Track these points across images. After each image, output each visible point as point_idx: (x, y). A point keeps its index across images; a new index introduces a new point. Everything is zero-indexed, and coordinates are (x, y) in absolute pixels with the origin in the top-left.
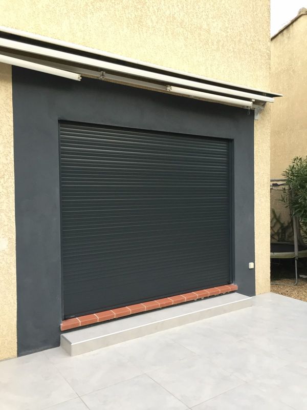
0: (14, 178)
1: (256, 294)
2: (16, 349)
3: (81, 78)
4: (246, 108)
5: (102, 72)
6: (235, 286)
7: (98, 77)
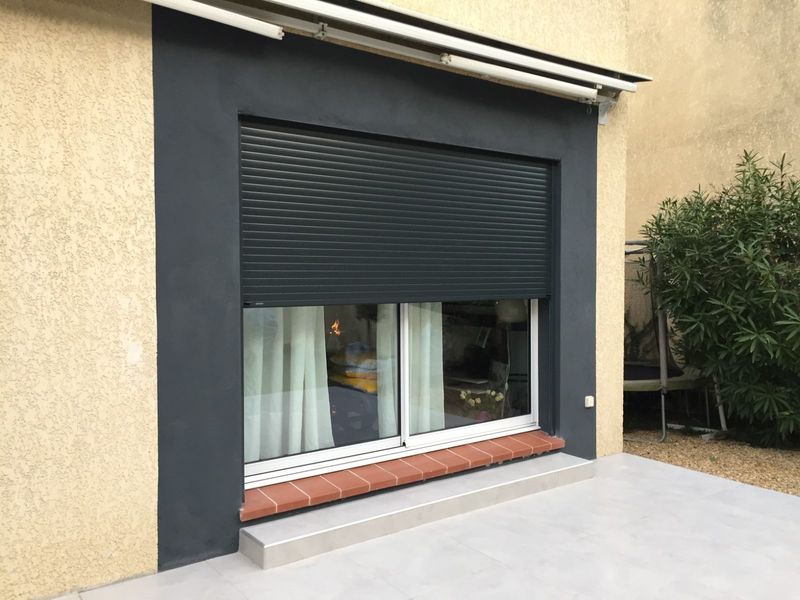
0: (154, 224)
2: (156, 556)
3: (283, 34)
4: (584, 102)
5: (322, 23)
6: (558, 440)
7: (313, 34)
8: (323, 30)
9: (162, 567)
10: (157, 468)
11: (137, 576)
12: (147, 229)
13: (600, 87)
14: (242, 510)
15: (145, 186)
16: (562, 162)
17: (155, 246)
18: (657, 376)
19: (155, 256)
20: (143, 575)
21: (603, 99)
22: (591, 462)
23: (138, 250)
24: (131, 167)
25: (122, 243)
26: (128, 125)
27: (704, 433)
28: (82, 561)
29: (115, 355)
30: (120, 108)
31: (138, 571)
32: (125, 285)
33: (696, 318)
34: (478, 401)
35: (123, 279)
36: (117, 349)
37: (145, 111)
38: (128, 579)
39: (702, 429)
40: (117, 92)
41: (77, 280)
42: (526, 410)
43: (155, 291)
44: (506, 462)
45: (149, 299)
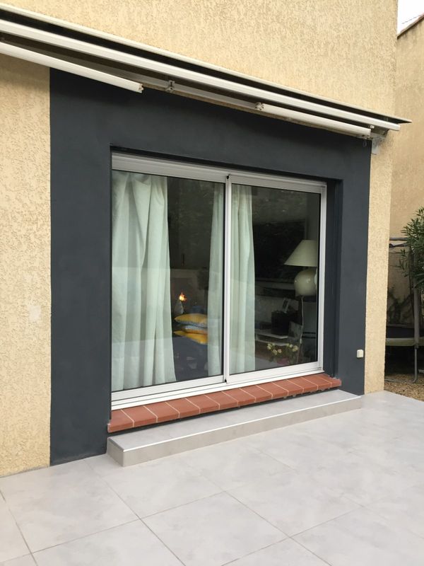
1: (365, 392)
2: (49, 455)
4: (361, 137)
5: (171, 81)
6: (337, 381)
7: (164, 88)
8: (171, 86)
9: (53, 462)
10: (50, 394)
11: (35, 469)
12: (45, 227)
13: (373, 127)
14: (109, 424)
16: (344, 181)
17: (50, 239)
18: (412, 335)
19: (50, 246)
20: (39, 468)
21: (375, 136)
22: (360, 397)
23: (38, 242)
24: (34, 183)
25: (27, 237)
26: (32, 153)
29: (22, 315)
30: (26, 141)
31: (36, 465)
32: (29, 266)
34: (280, 351)
35: (28, 262)
36: (23, 311)
37: (45, 144)
38: (29, 470)
40: (25, 130)
42: (314, 359)
43: (50, 270)
44: (299, 396)
45: (46, 276)
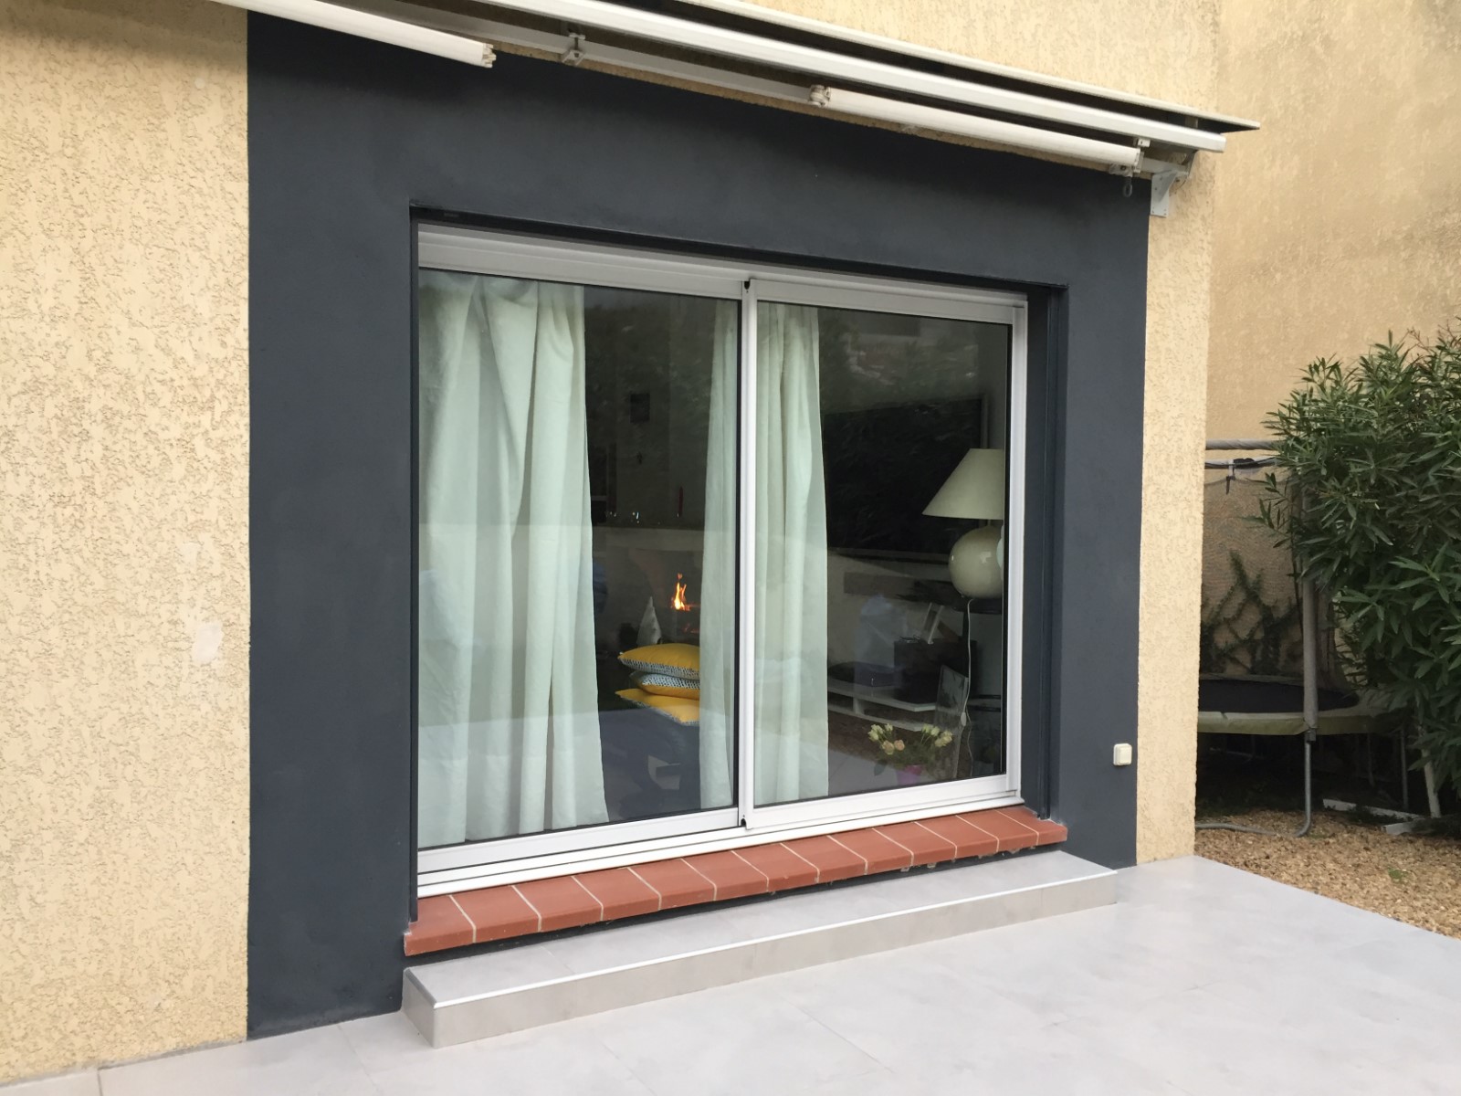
0: (247, 409)
1: (1139, 859)
2: (244, 1012)
3: (494, 57)
4: (1118, 172)
5: (573, 35)
6: (1055, 827)
7: (559, 55)
8: (576, 47)
9: (255, 1031)
10: (247, 851)
11: (207, 1046)
12: (233, 418)
13: (1146, 144)
14: (408, 934)
15: (230, 340)
16: (1071, 291)
17: (247, 449)
19: (247, 469)
20: (218, 1044)
22: (1115, 872)
23: (215, 456)
24: (204, 306)
25: (185, 444)
26: (199, 229)
27: (1393, 820)
28: (105, 1013)
29: (171, 645)
30: (184, 198)
31: (208, 1036)
32: (192, 518)
33: (1370, 595)
34: (900, 745)
35: (187, 508)
36: (175, 635)
37: (233, 203)
38: (191, 1049)
39: (1389, 813)
40: (180, 169)
41: (102, 509)
43: (246, 531)
44: (944, 865)
45: (236, 545)
